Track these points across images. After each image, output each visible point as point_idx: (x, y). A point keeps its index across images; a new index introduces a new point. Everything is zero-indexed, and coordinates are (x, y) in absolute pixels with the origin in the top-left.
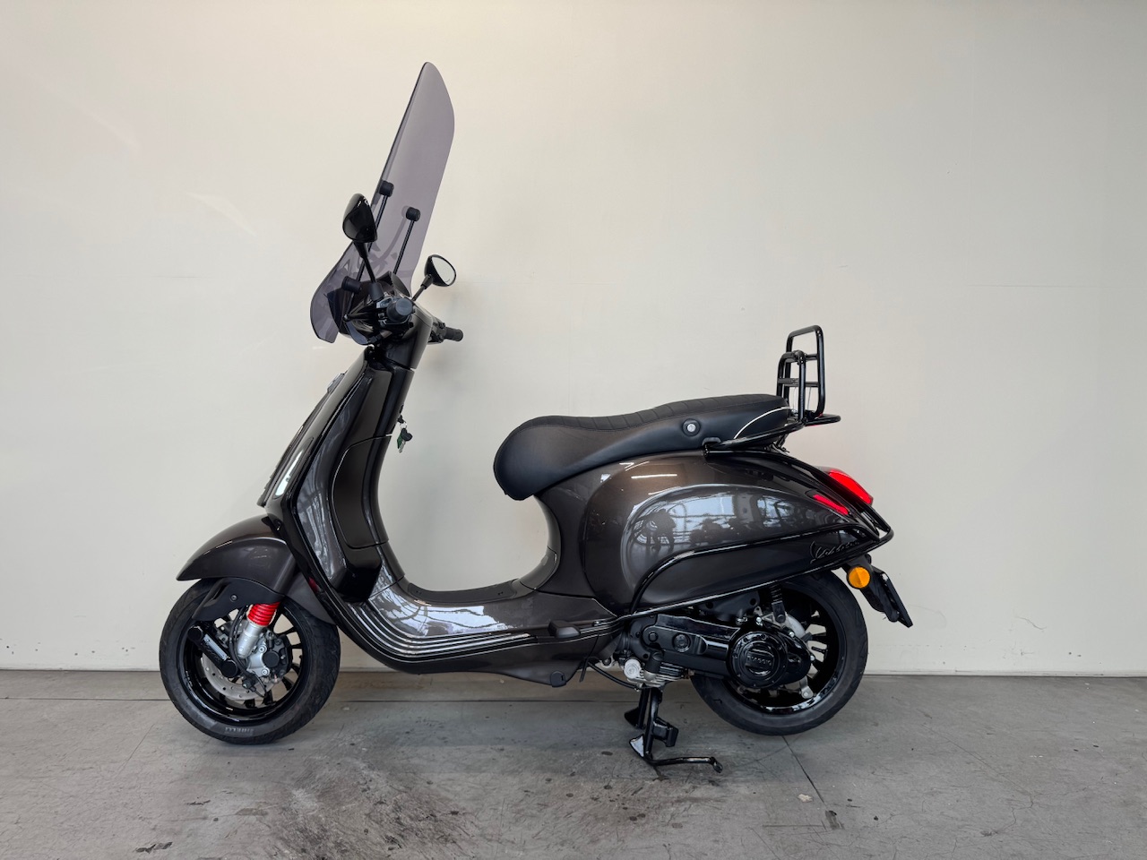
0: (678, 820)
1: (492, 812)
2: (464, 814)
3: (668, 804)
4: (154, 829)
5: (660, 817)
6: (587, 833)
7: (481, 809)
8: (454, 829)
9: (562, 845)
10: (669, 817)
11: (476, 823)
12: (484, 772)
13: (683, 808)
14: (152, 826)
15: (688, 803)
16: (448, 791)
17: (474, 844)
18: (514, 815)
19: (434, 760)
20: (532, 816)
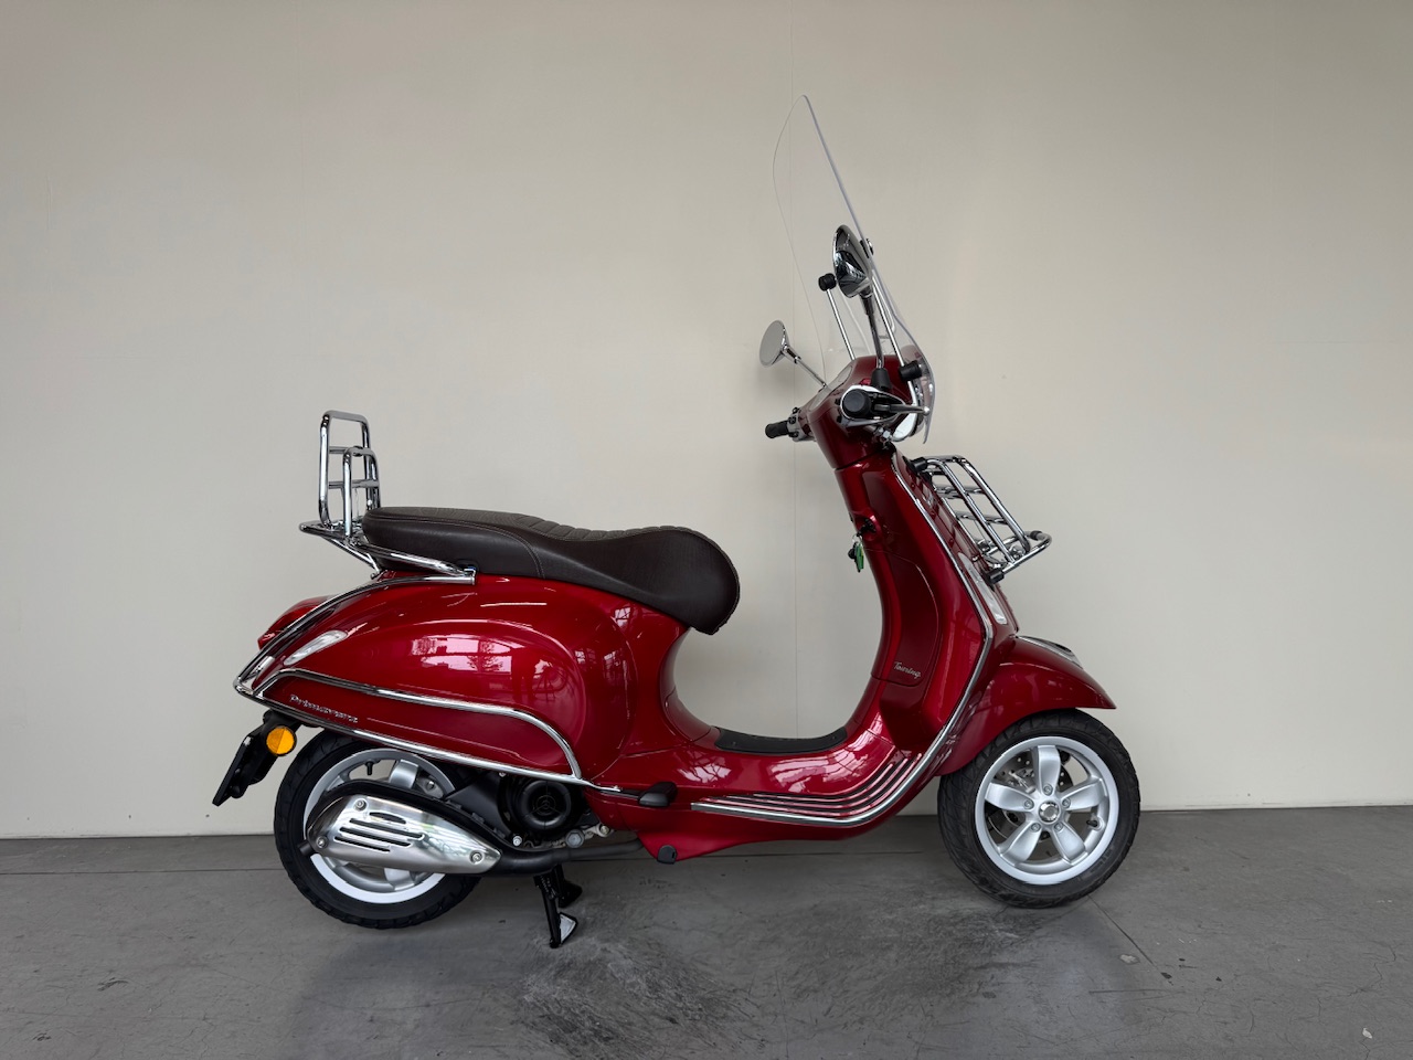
0: (990, 989)
1: (766, 987)
2: (734, 991)
3: (971, 971)
4: (371, 1021)
5: (967, 986)
6: (886, 1008)
7: (752, 985)
8: (728, 1008)
9: (862, 1024)
10: (976, 986)
11: (751, 1000)
12: (741, 939)
13: (990, 974)
14: (368, 1017)
15: (993, 969)
16: (706, 964)
17: (757, 1026)
18: (793, 990)
19: (676, 929)
20: (816, 991)
